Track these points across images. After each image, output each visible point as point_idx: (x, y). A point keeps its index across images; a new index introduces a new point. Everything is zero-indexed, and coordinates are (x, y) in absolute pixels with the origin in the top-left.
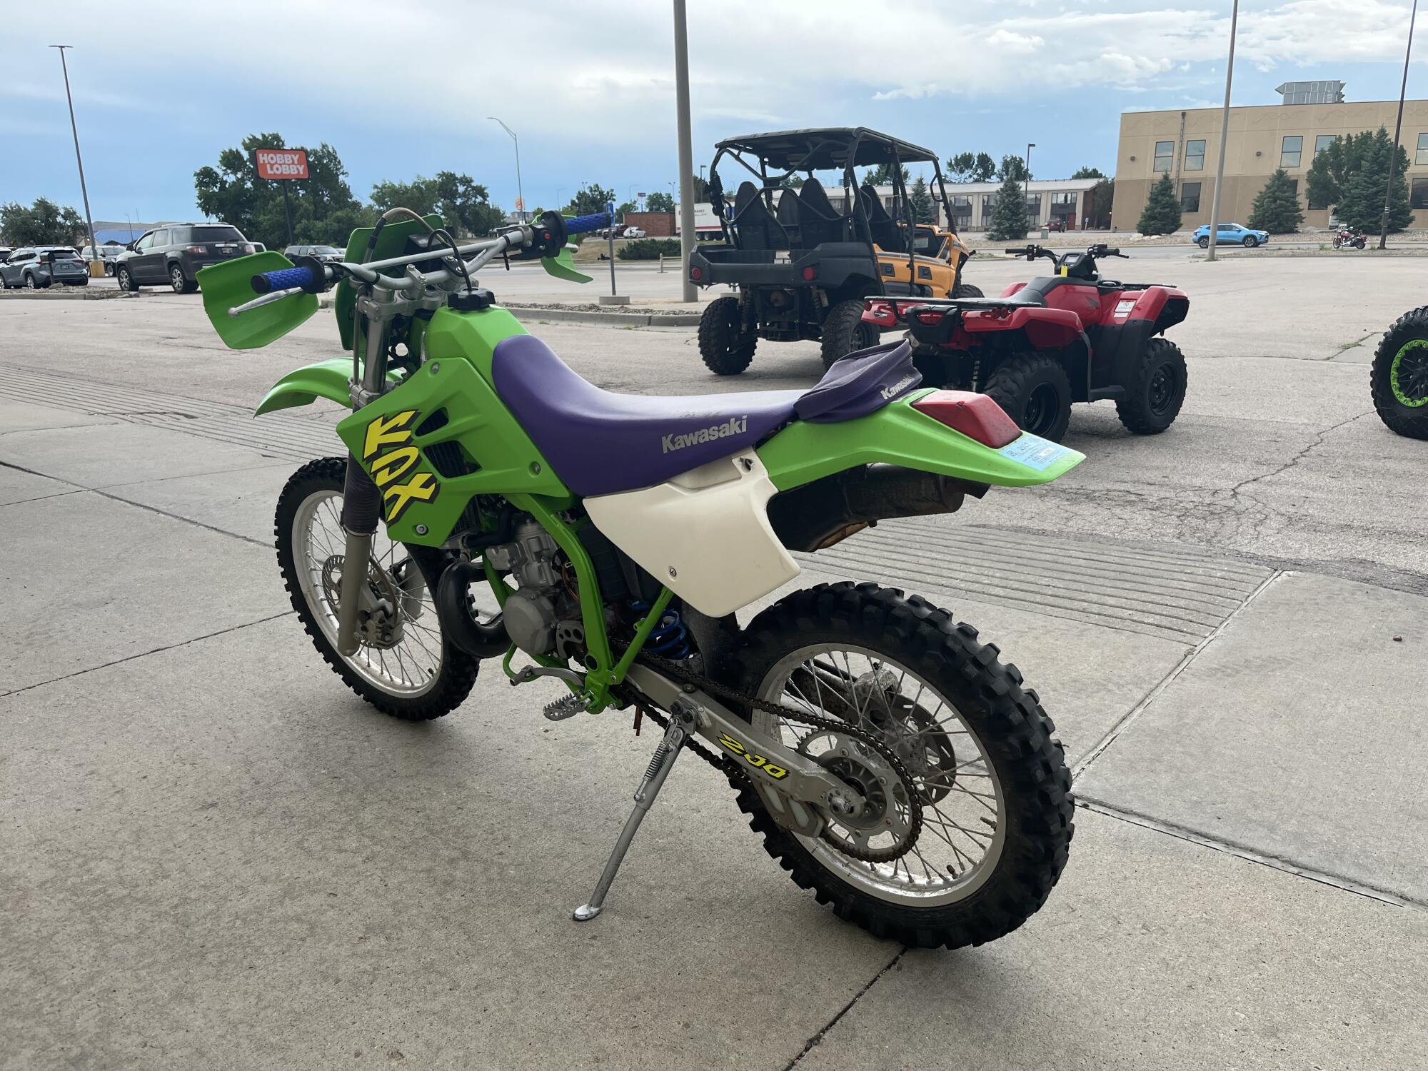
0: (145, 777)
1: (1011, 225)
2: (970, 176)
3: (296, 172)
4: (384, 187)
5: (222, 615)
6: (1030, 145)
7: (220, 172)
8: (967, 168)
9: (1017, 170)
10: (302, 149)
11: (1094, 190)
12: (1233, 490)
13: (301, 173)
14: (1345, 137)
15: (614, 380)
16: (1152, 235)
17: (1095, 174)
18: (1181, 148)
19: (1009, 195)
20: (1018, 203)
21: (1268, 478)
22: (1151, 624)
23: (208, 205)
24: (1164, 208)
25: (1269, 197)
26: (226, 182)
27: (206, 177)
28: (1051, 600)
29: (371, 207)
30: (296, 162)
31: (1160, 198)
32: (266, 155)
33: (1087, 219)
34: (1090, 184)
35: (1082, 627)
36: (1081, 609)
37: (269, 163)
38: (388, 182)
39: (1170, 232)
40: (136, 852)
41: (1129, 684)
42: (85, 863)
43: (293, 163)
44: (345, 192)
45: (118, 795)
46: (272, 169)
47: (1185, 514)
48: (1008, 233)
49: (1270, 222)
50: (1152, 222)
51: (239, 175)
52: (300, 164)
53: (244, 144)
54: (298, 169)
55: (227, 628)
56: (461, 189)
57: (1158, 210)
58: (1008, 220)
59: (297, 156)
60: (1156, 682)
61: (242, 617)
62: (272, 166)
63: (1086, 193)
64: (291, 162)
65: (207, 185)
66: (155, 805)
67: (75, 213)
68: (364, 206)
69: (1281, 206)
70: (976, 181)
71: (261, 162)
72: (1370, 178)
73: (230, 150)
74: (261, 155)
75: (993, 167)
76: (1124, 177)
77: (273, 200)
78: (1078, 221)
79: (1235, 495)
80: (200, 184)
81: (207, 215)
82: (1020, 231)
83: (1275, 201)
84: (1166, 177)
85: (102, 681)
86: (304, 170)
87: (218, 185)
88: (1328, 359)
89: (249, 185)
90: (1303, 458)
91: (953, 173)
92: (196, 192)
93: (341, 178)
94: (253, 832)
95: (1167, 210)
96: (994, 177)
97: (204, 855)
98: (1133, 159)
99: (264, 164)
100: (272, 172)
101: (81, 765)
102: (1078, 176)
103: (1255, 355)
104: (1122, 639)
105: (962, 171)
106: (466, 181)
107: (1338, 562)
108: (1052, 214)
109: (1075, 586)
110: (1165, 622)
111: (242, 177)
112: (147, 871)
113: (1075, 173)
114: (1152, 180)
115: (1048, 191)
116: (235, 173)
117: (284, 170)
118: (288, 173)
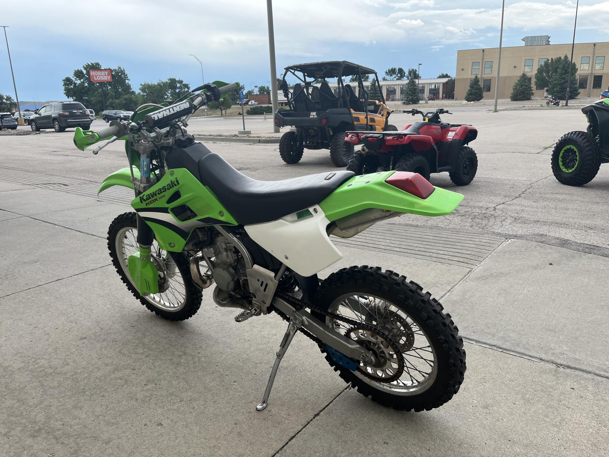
0: (57, 328)
1: (412, 98)
2: (395, 77)
3: (107, 79)
4: (145, 85)
5: (84, 266)
6: (419, 64)
7: (74, 79)
8: (393, 74)
9: (414, 75)
10: (110, 69)
11: (447, 83)
12: (494, 208)
13: (109, 79)
14: (550, 59)
15: (244, 166)
16: (471, 101)
17: (446, 76)
18: (482, 65)
19: (411, 85)
20: (415, 89)
21: (509, 202)
22: (456, 261)
23: (69, 93)
24: (476, 90)
25: (519, 85)
26: (76, 83)
27: (68, 81)
28: (417, 252)
29: (139, 93)
30: (107, 75)
31: (474, 86)
32: (93, 72)
33: (444, 95)
34: (445, 80)
35: (429, 263)
36: (429, 256)
37: (95, 75)
38: (147, 83)
39: (478, 100)
40: (55, 356)
41: (445, 284)
42: (36, 361)
43: (105, 75)
44: (129, 87)
45: (47, 335)
46: (96, 78)
47: (475, 217)
48: (411, 101)
49: (520, 95)
50: (471, 96)
51: (82, 80)
52: (108, 75)
53: (84, 67)
54: (107, 78)
55: (86, 271)
56: (178, 85)
57: (473, 91)
58: (411, 96)
59: (107, 72)
60: (456, 283)
61: (93, 266)
62: (96, 76)
63: (444, 84)
64: (104, 74)
65: (68, 85)
66: (62, 338)
67: (11, 98)
68: (137, 93)
69: (524, 89)
70: (397, 79)
71: (92, 75)
72: (561, 76)
73: (78, 70)
74: (91, 72)
75: (405, 73)
76: (459, 77)
77: (97, 91)
78: (441, 96)
79: (495, 209)
80: (65, 84)
81: (68, 98)
82: (416, 100)
83: (522, 87)
84: (476, 77)
85: (37, 292)
86: (110, 78)
87: (73, 85)
88: (538, 153)
89: (86, 84)
90: (523, 194)
91: (388, 76)
92: (63, 88)
93: (127, 81)
94: (101, 347)
95: (477, 91)
96: (405, 78)
97: (83, 356)
98: (463, 69)
99: (93, 76)
100: (96, 79)
101: (31, 325)
102: (440, 77)
103: (508, 152)
104: (444, 267)
105: (391, 75)
106: (181, 82)
107: (532, 235)
108: (429, 93)
109: (428, 247)
110: (461, 260)
111: (83, 81)
112: (60, 363)
113: (439, 76)
114: (471, 78)
115: (428, 83)
116: (80, 79)
117: (101, 78)
118: (103, 79)
